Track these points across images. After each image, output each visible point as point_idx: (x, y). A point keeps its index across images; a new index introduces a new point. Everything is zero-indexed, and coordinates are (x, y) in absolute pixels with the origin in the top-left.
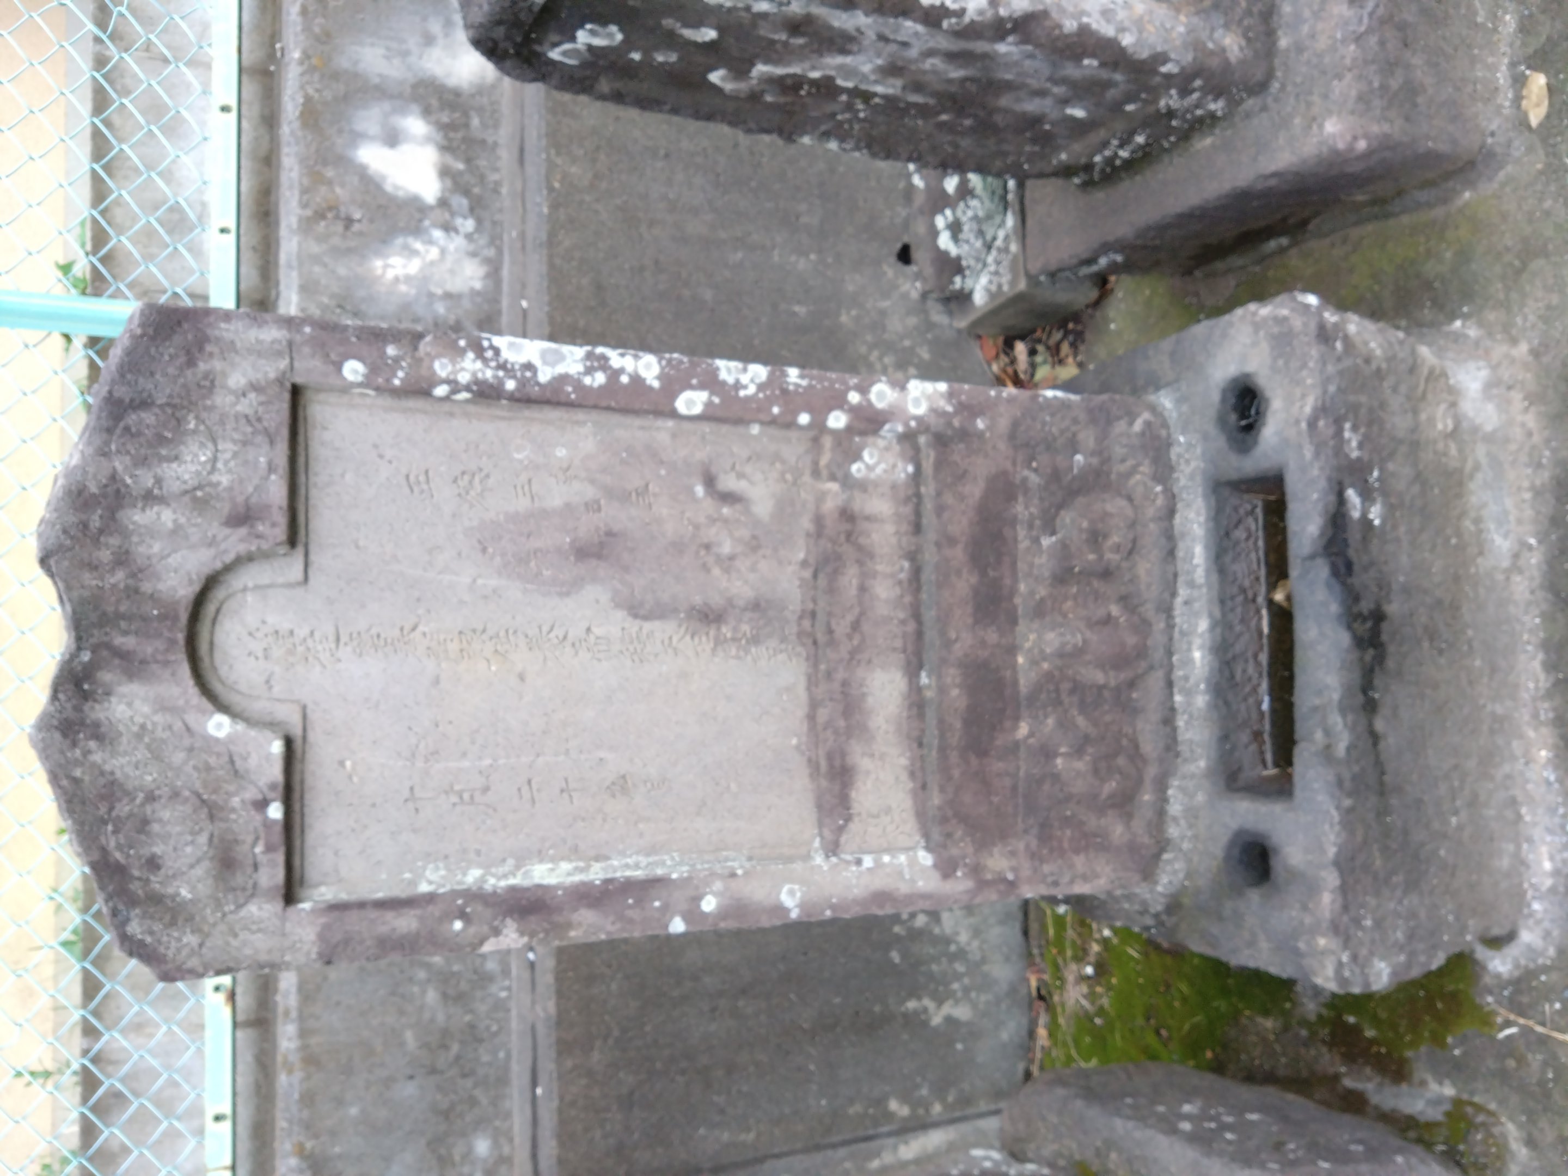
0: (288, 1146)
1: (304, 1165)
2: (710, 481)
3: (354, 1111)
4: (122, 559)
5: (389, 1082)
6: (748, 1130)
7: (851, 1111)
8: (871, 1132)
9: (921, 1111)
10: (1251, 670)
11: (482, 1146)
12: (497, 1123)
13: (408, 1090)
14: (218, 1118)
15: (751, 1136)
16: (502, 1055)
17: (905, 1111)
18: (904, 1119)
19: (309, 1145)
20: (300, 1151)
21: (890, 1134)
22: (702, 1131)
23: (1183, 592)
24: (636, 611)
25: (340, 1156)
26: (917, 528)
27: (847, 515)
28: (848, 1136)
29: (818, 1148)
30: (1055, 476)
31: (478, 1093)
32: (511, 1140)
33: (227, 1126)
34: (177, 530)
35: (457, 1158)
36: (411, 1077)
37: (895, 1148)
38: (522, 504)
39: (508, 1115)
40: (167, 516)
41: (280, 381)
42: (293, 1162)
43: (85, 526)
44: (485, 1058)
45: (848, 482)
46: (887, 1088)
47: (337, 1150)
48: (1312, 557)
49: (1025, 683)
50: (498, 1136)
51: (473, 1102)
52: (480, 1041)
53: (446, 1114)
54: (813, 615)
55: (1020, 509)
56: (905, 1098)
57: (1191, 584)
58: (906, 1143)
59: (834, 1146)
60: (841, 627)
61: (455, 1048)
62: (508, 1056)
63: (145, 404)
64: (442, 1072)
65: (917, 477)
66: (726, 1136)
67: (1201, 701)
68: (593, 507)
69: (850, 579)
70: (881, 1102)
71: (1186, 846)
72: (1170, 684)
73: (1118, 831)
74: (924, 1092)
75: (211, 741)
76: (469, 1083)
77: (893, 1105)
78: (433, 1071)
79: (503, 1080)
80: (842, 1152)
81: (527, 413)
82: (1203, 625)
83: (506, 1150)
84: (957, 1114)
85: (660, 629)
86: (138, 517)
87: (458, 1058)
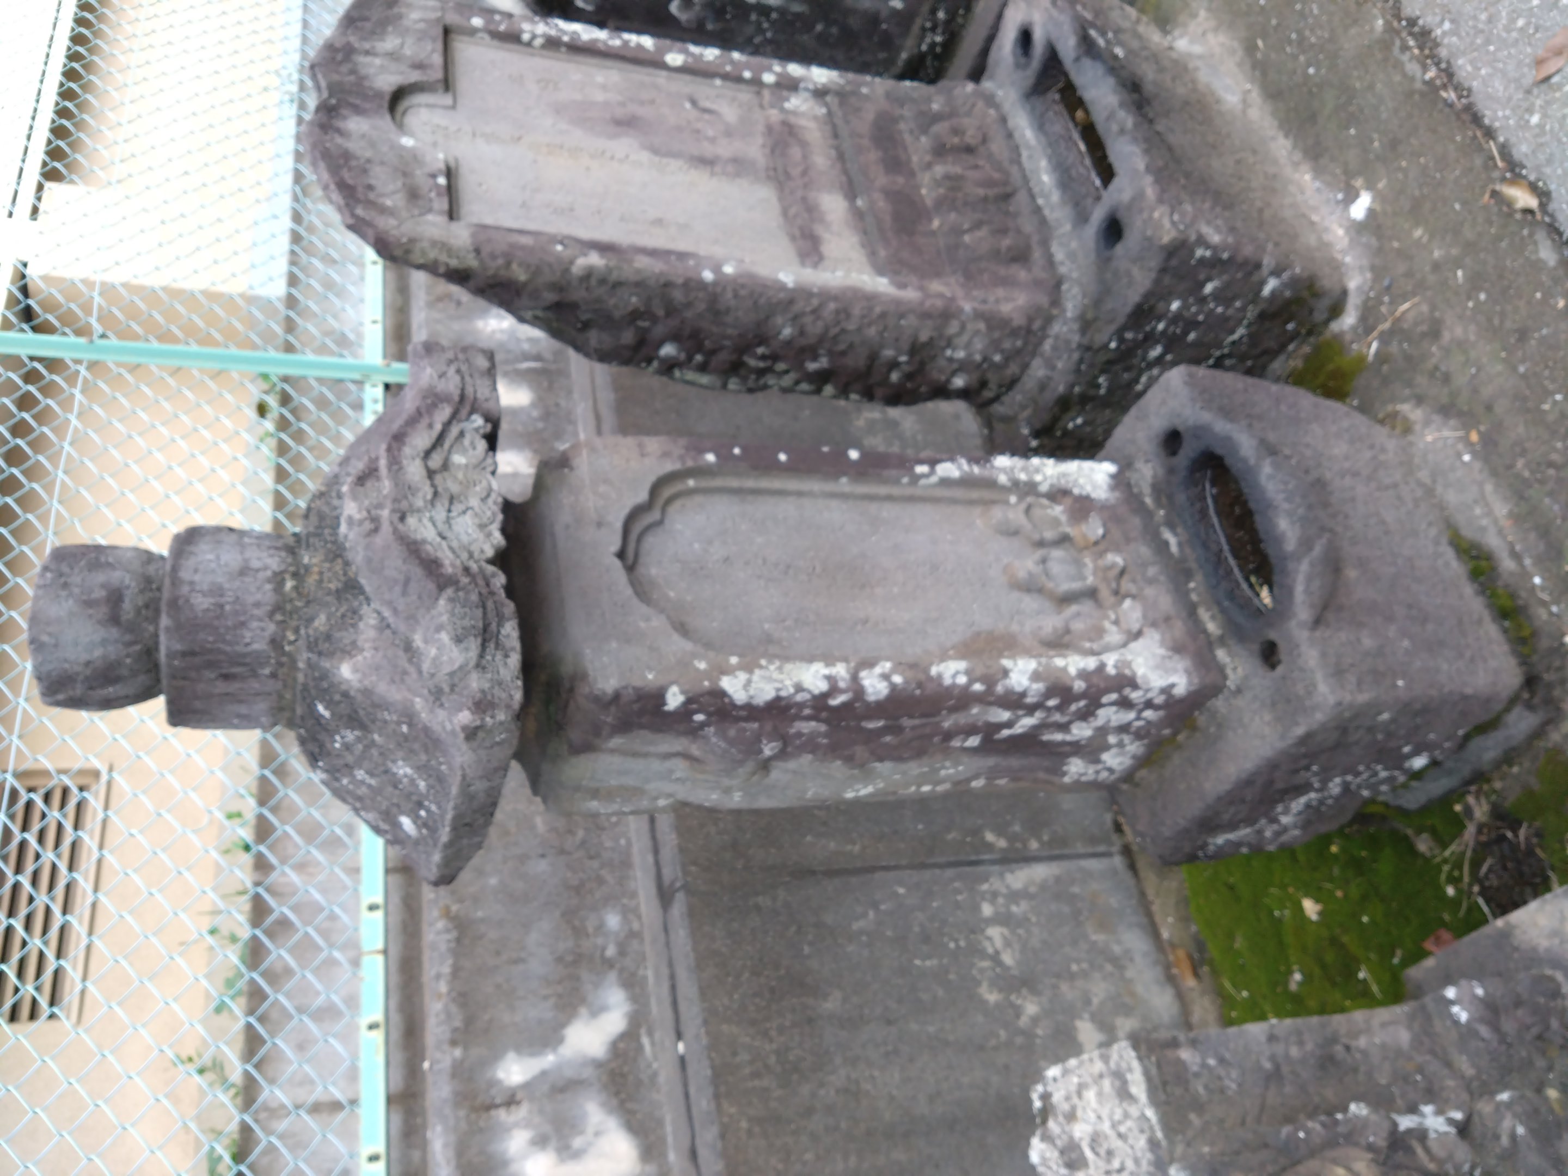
0: (435, 913)
1: (450, 926)
2: (694, 103)
3: (493, 881)
4: (353, 72)
5: (523, 859)
6: (854, 844)
7: (950, 837)
8: (973, 858)
9: (1018, 845)
10: (1082, 170)
11: (613, 921)
12: (625, 901)
13: (542, 866)
14: (372, 908)
15: (857, 848)
16: (623, 842)
17: (1002, 843)
18: (1002, 850)
19: (454, 908)
20: (447, 914)
21: (993, 862)
22: (809, 838)
23: (1025, 154)
24: (655, 151)
25: (482, 920)
26: (836, 135)
27: (785, 123)
28: (952, 859)
29: (923, 866)
30: (921, 114)
31: (603, 872)
32: (639, 917)
33: (379, 915)
34: (382, 66)
35: (590, 930)
36: (543, 856)
37: (1001, 875)
38: (578, 97)
39: (634, 895)
40: (378, 61)
41: (438, 20)
42: (440, 925)
43: (333, 59)
44: (608, 844)
45: (782, 110)
46: (980, 822)
47: (480, 914)
48: (1077, 59)
49: (929, 202)
50: (628, 913)
51: (600, 881)
52: (603, 829)
53: (578, 890)
54: (775, 169)
55: (902, 126)
56: (1000, 832)
57: (1029, 147)
58: (1012, 872)
59: (941, 866)
60: (795, 172)
61: (580, 834)
62: (629, 844)
63: (366, 19)
64: (569, 853)
65: (830, 113)
66: (832, 845)
67: (1055, 197)
68: (623, 104)
69: (795, 152)
70: (976, 832)
71: (1075, 275)
72: (1032, 197)
73: (1022, 274)
74: (1017, 828)
75: (403, 148)
76: (595, 864)
77: (990, 837)
78: (562, 852)
79: (626, 863)
80: (950, 873)
81: (580, 58)
82: (1044, 163)
83: (636, 926)
84: (1057, 852)
85: (674, 164)
86: (361, 59)
87: (583, 843)
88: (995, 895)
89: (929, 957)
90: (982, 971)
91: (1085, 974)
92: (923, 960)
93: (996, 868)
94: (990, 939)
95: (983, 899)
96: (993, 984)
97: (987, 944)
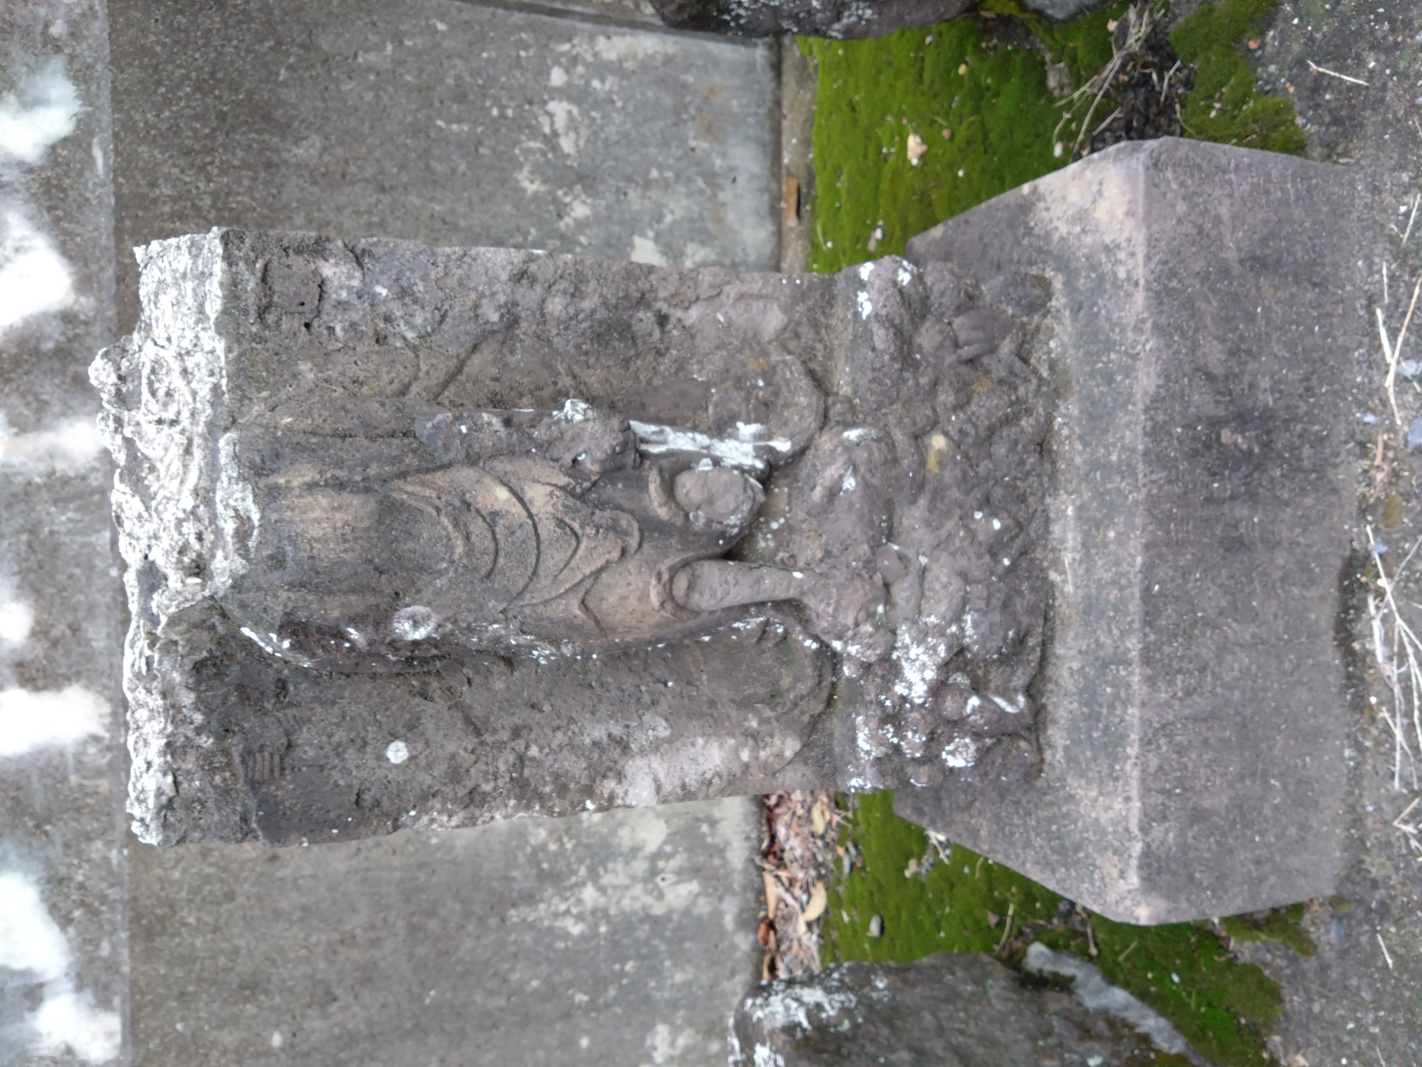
88: (575, 60)
89: (459, 121)
90: (527, 152)
91: (666, 185)
92: (449, 122)
93: (587, 26)
94: (551, 115)
95: (557, 62)
96: (537, 171)
97: (544, 121)
